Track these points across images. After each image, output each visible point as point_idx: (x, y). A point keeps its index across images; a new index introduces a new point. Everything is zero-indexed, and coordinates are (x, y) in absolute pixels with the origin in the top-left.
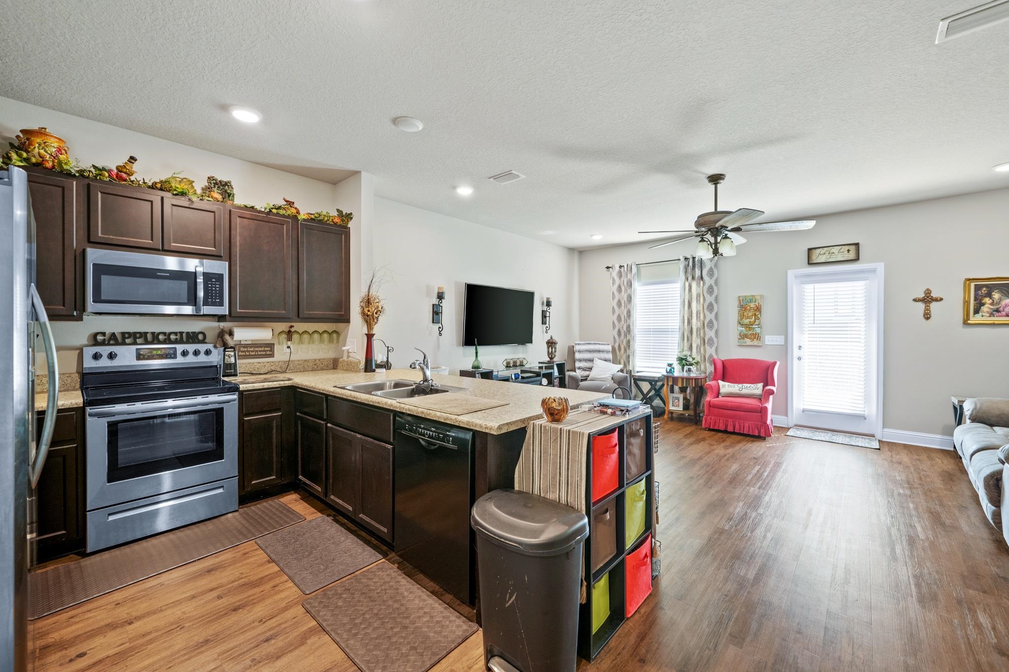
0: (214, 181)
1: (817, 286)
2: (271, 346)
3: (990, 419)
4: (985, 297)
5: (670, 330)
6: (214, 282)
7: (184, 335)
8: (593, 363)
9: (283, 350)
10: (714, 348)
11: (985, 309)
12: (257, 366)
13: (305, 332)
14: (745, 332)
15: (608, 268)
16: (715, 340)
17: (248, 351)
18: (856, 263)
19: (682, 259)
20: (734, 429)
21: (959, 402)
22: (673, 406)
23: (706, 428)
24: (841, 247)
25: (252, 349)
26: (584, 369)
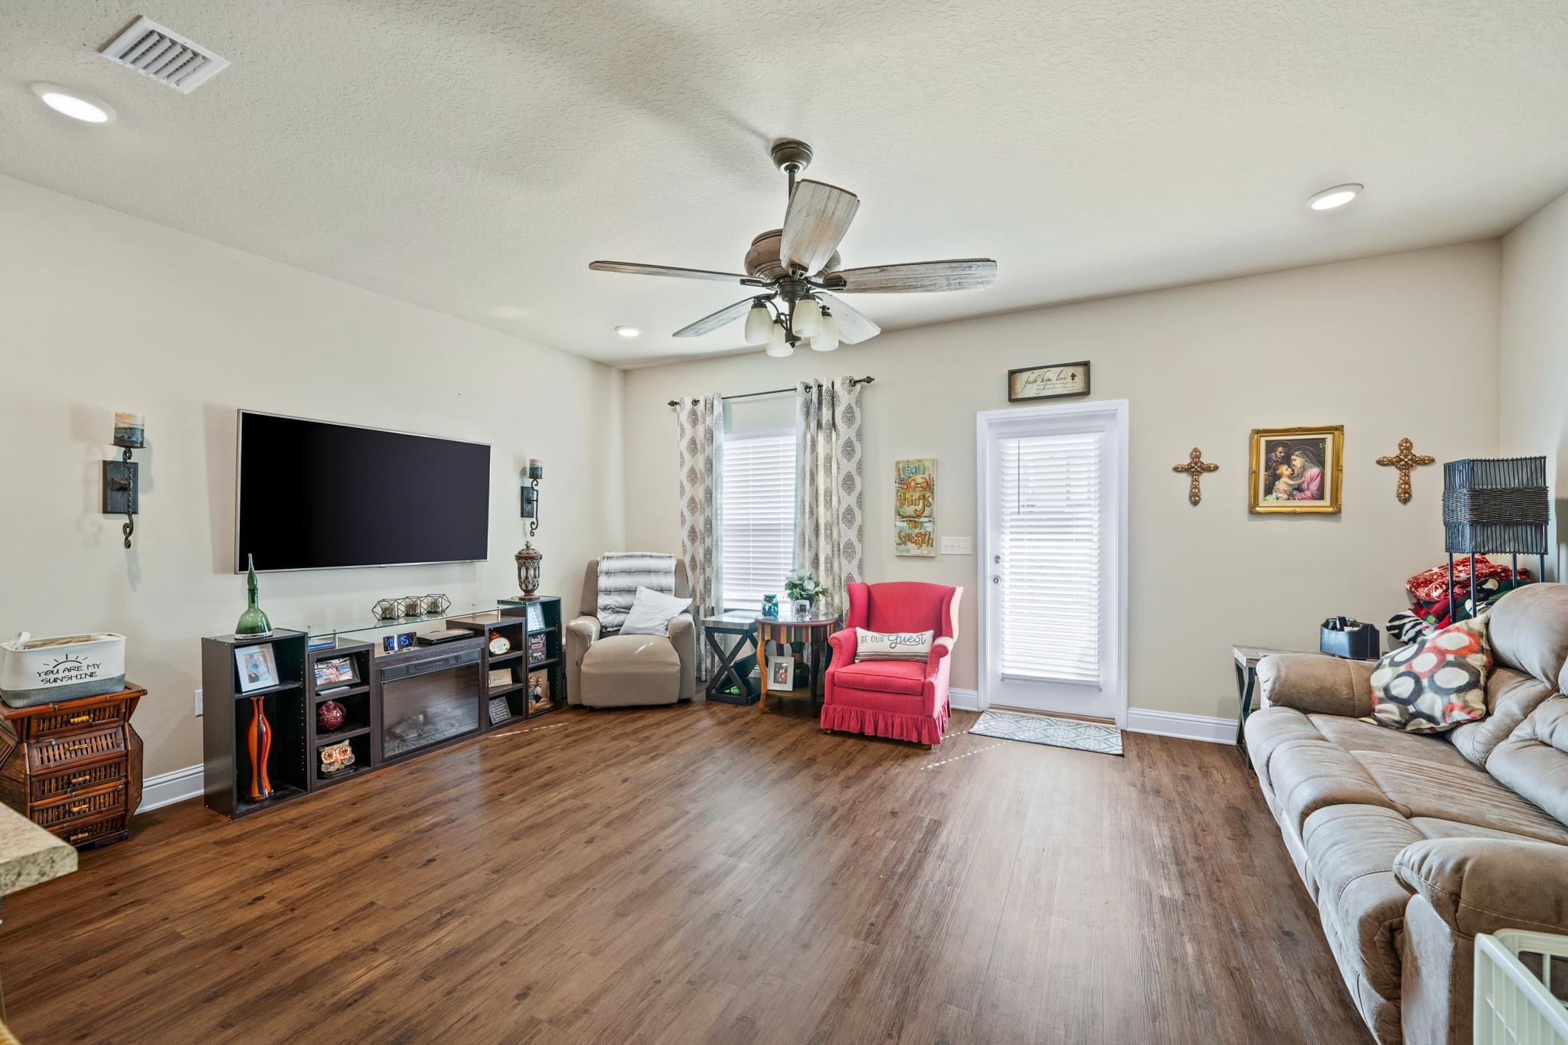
1: (1025, 442)
3: (1302, 700)
4: (1282, 463)
5: (782, 527)
8: (635, 598)
10: (855, 563)
11: (1281, 485)
14: (908, 531)
15: (673, 404)
16: (858, 546)
18: (1084, 400)
19: (800, 388)
20: (876, 729)
21: (1250, 660)
22: (776, 681)
23: (828, 730)
24: (1062, 368)
26: (615, 610)
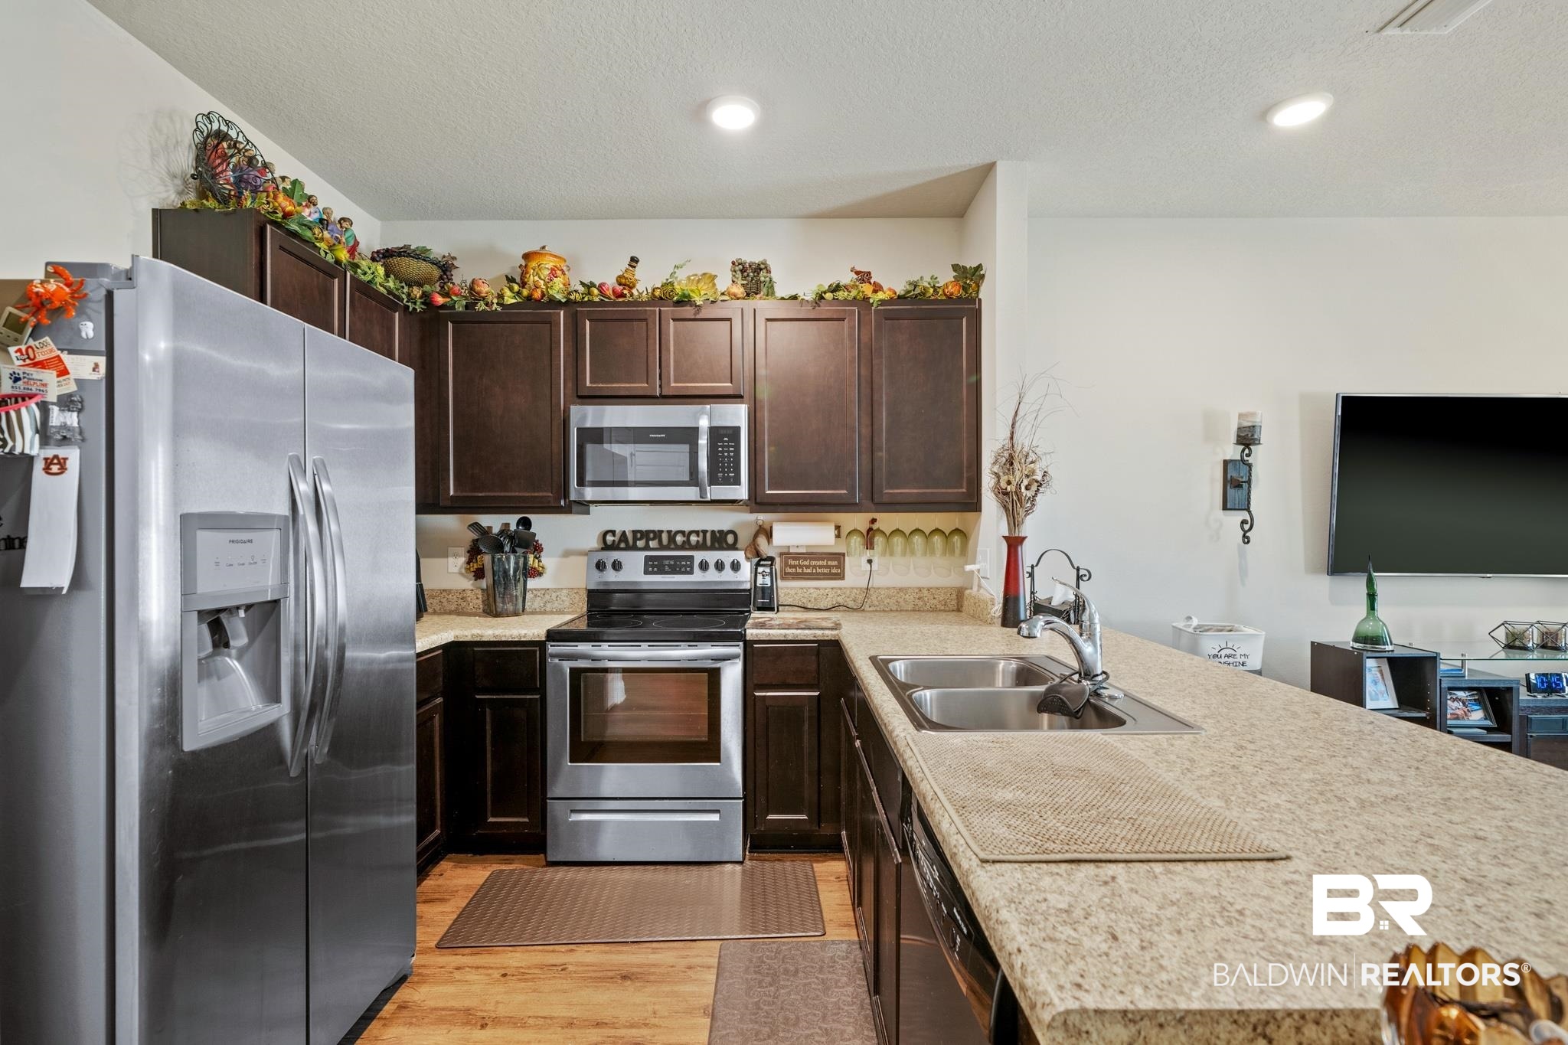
0: (741, 267)
2: (839, 557)
6: (726, 442)
7: (708, 535)
9: (861, 566)
12: (814, 595)
13: (897, 532)
17: (801, 567)
25: (807, 563)
